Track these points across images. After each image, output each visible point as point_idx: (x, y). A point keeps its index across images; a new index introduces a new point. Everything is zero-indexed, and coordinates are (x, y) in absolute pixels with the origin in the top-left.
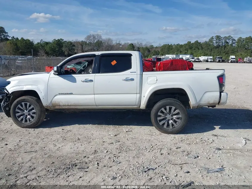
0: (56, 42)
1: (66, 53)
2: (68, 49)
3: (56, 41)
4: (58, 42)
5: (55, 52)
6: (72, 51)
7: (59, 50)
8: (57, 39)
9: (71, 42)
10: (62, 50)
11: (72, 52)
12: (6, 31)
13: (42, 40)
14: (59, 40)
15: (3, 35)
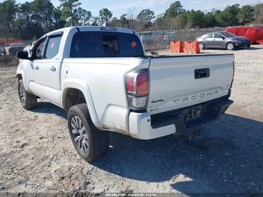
0: (229, 9)
1: (241, 21)
2: (243, 15)
3: (230, 7)
4: (232, 8)
5: (228, 21)
6: (249, 17)
7: (232, 19)
8: (231, 6)
9: (249, 6)
10: (236, 18)
11: (249, 19)
12: (181, 5)
13: (214, 9)
14: (234, 6)
15: (178, 9)
